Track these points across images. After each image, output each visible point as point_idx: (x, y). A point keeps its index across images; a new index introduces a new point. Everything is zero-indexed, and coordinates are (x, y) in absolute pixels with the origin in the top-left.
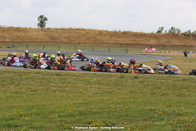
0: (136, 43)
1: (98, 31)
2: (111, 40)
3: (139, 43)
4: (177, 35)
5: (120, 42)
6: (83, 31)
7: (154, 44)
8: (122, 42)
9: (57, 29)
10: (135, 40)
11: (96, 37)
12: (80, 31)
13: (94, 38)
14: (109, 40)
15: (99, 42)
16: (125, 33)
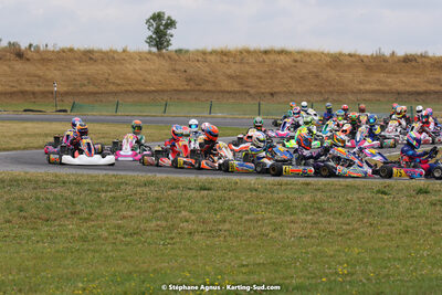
1: (328, 55)
2: (368, 82)
5: (394, 87)
6: (282, 57)
8: (401, 88)
9: (204, 53)
11: (324, 75)
12: (272, 57)
13: (317, 76)
14: (361, 83)
15: (331, 89)
16: (411, 61)
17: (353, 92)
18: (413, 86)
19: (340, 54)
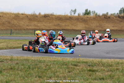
1: (13, 14)
2: (30, 25)
4: (109, 17)
10: (59, 24)
11: (12, 22)
13: (9, 23)
14: (27, 26)
15: (16, 28)
16: (47, 16)
17: (24, 29)
18: (49, 27)
19: (18, 14)
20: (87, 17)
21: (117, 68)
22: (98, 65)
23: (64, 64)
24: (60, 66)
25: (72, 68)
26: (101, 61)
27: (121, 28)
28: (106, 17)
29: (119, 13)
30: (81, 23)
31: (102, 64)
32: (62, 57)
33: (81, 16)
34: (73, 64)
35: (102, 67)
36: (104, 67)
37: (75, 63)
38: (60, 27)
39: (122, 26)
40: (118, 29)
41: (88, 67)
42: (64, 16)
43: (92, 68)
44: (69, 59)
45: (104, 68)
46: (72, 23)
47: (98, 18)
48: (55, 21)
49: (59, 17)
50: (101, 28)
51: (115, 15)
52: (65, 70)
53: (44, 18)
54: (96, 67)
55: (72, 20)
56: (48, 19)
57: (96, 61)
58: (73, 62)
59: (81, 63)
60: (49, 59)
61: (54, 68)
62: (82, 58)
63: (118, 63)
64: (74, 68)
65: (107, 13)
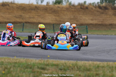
0: (24, 21)
3: (28, 20)
4: (87, 8)
7: (51, 22)
10: (21, 16)
20: (59, 7)
21: (97, 73)
22: (72, 69)
23: (28, 67)
24: (23, 69)
25: (38, 72)
26: (76, 64)
27: (102, 22)
28: (82, 7)
29: (100, 2)
30: (50, 15)
31: (78, 68)
32: (25, 58)
33: (50, 5)
34: (40, 66)
35: (78, 72)
36: (79, 71)
37: (43, 66)
38: (22, 19)
39: (104, 20)
40: (99, 23)
41: (60, 71)
42: (28, 5)
43: (64, 72)
44: (34, 60)
45: (80, 73)
46: (39, 14)
47: (72, 8)
48: (17, 11)
49: (21, 7)
50: (77, 21)
51: (94, 5)
52: (30, 74)
53: (2, 7)
54: (69, 71)
55: (38, 10)
56: (7, 9)
57: (70, 64)
58: (40, 64)
59: (50, 66)
60: (9, 61)
61: (15, 72)
62: (51, 60)
63: (98, 67)
64: (41, 73)
65: (85, 2)
